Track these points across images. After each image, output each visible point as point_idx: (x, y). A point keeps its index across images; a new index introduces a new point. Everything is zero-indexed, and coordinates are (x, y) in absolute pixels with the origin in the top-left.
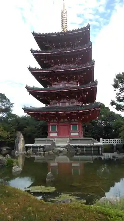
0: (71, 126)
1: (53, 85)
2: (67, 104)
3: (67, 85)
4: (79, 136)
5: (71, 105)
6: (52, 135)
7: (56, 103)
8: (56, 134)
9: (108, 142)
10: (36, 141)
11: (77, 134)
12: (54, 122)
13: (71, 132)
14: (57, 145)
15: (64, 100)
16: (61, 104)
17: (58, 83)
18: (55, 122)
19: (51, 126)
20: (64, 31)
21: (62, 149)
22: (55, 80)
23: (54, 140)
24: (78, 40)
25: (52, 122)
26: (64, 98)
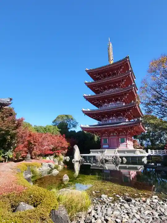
0: (120, 139)
1: (103, 106)
2: (115, 121)
3: (114, 105)
7: (106, 120)
9: (152, 153)
10: (91, 152)
13: (120, 144)
16: (110, 121)
17: (107, 104)
18: (106, 136)
19: (103, 139)
22: (104, 102)
24: (121, 69)
25: (104, 136)
26: (113, 116)
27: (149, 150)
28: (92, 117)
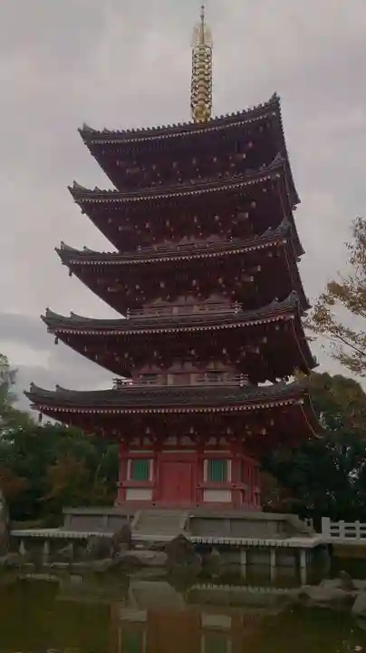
0: (206, 462)
1: (145, 310)
2: (194, 381)
3: (196, 309)
4: (234, 504)
5: (207, 383)
6: (132, 495)
7: (155, 375)
8: (146, 495)
9: (337, 535)
11: (226, 497)
12: (142, 447)
13: (203, 490)
14: (135, 536)
15: (183, 364)
16: (170, 381)
17: (166, 303)
18: (149, 448)
19: (129, 462)
20: (198, 121)
21: (150, 554)
22: (153, 292)
23: (132, 517)
24: (240, 152)
25: (135, 448)
26: (183, 356)
27: (326, 521)
28: (91, 356)
